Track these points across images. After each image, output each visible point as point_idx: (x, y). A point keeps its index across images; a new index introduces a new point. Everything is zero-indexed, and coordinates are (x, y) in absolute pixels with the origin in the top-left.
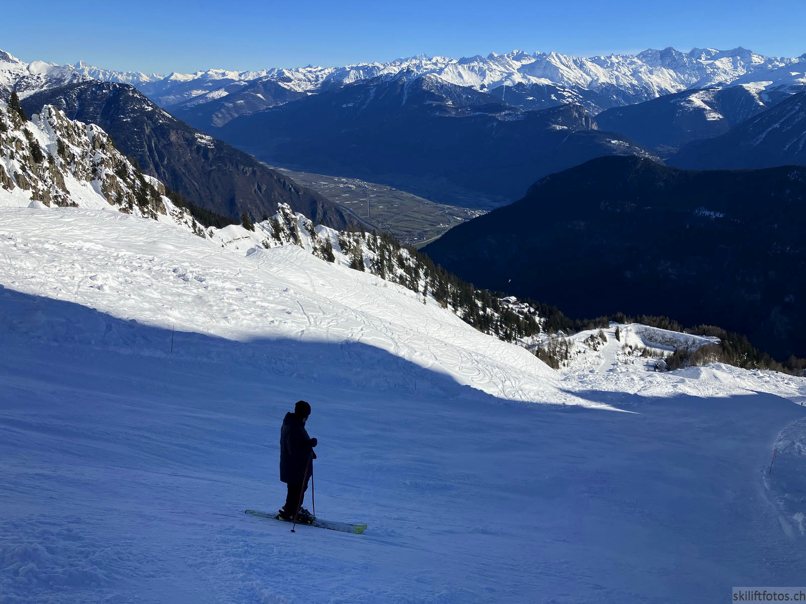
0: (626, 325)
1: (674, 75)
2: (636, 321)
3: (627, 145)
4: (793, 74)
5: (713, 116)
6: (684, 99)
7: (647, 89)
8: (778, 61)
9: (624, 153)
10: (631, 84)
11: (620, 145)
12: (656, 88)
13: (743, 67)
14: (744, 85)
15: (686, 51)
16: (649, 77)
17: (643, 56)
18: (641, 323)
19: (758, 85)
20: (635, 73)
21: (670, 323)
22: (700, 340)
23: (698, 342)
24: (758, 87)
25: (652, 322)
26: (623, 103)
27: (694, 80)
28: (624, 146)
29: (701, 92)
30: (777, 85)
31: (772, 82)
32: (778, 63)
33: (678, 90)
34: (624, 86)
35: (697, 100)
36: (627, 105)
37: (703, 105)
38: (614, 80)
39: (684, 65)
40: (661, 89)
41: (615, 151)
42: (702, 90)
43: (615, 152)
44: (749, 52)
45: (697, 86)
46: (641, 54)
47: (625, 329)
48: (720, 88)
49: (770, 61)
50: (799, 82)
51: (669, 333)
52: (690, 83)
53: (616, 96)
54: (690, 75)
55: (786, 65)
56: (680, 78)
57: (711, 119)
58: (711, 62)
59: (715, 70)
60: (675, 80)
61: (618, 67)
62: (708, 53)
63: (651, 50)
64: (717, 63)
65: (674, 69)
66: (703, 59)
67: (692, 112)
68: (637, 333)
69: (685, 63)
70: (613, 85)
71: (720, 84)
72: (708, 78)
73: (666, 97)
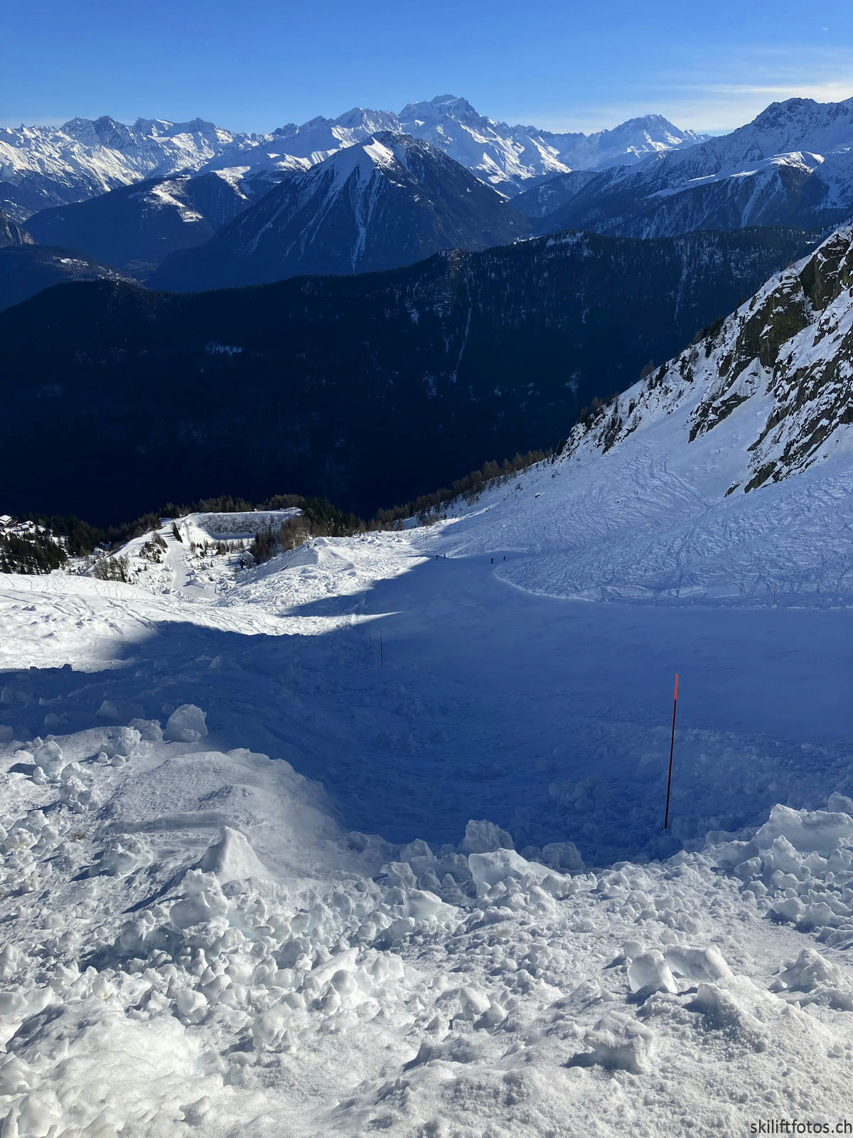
0: (183, 519)
1: (122, 158)
2: (194, 510)
3: (85, 264)
4: (272, 156)
5: (190, 216)
6: (145, 193)
7: (88, 178)
8: (249, 139)
9: (86, 276)
10: (64, 171)
11: (75, 265)
12: (102, 177)
13: (209, 147)
14: (217, 172)
15: (129, 122)
16: (88, 161)
17: (70, 128)
18: (200, 511)
19: (233, 172)
20: (66, 155)
21: (235, 504)
22: (279, 516)
23: (276, 518)
24: (233, 174)
25: (214, 507)
26: (61, 202)
27: (152, 166)
28: (81, 266)
29: (166, 183)
30: (256, 172)
31: (249, 168)
32: (249, 142)
33: (134, 180)
34: (54, 174)
35: (163, 194)
36: (67, 203)
37: (174, 202)
38: (37, 166)
39: (132, 143)
40: (110, 178)
41: (71, 274)
42: (166, 180)
43: (71, 277)
44: (212, 126)
45: (157, 173)
46: (67, 125)
47: (183, 524)
48: (189, 177)
49: (239, 139)
50: (280, 167)
51: (239, 516)
52: (147, 170)
53: (48, 191)
54: (143, 158)
55: (261, 144)
56: (133, 164)
57: (188, 220)
58: (166, 139)
59: (176, 151)
60: (126, 166)
61: (37, 146)
62: (160, 126)
63: (80, 120)
64: (175, 140)
65: (120, 149)
66: (155, 135)
67: (160, 211)
68: (199, 526)
69: (133, 141)
70: (37, 173)
71: (186, 171)
72: (169, 162)
73: (120, 191)
